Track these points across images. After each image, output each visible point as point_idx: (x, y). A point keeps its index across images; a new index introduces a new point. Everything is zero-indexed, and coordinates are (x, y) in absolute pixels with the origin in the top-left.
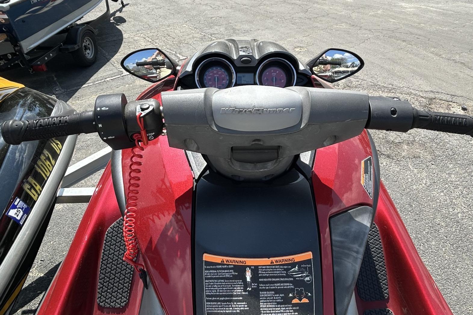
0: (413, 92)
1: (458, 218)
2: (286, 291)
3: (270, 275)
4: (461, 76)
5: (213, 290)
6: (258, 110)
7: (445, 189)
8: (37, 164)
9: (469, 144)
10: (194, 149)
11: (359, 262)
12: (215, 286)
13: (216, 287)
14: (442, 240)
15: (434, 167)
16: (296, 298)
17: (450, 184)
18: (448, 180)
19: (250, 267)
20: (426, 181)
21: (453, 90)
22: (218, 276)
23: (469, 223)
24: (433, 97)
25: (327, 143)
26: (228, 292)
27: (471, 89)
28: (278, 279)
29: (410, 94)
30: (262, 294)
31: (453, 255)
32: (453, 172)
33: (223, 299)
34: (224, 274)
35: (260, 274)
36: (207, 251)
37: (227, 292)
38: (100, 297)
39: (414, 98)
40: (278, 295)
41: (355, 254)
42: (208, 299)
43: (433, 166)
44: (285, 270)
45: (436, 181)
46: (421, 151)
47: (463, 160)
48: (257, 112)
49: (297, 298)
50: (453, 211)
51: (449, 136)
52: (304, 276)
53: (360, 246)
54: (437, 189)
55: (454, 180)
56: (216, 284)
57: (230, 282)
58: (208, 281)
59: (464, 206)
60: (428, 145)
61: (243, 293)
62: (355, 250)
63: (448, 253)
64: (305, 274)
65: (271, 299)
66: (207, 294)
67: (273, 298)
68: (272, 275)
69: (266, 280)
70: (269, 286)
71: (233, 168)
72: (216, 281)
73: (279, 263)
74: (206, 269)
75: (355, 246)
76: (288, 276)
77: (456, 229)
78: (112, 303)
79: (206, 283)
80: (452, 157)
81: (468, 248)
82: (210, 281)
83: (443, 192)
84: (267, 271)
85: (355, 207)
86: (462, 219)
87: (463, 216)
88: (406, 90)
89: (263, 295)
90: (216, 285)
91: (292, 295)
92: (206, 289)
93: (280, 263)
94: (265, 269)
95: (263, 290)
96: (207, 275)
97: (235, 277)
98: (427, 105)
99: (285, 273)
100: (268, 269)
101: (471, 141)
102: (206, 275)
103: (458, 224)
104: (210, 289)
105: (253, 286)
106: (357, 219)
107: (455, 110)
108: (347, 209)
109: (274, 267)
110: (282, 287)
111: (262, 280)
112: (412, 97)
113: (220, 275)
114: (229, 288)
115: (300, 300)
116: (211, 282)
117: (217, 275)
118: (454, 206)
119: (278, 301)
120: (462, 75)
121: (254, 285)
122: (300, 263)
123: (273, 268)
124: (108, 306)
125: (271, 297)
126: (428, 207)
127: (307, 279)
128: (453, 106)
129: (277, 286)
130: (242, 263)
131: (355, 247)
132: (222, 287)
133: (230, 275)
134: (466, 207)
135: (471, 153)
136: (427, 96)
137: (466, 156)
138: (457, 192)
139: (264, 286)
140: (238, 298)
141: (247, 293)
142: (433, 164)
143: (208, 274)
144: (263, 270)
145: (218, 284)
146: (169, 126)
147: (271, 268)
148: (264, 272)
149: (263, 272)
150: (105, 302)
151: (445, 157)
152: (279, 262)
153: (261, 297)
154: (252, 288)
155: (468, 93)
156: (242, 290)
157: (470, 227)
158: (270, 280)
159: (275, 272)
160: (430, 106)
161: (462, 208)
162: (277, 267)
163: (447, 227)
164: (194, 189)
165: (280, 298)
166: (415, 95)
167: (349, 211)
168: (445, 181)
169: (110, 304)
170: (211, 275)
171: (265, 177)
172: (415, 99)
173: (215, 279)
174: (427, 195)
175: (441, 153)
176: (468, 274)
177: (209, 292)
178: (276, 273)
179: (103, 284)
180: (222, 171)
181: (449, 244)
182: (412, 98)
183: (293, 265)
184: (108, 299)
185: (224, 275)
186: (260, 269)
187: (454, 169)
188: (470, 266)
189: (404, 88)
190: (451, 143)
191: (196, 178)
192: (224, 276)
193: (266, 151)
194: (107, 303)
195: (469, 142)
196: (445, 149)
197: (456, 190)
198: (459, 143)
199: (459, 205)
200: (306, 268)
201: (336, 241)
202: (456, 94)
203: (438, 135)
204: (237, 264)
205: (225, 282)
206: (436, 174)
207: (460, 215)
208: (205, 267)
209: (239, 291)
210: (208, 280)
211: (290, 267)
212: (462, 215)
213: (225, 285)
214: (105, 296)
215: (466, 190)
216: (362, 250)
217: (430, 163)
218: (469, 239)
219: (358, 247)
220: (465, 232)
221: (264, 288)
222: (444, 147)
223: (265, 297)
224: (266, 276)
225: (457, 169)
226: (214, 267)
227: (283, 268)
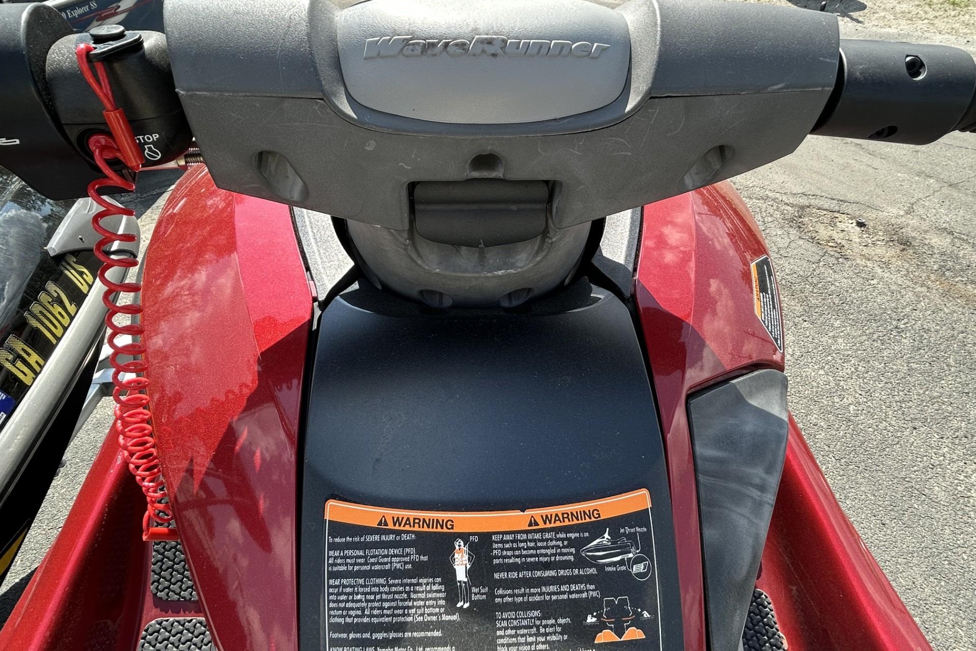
0: (770, 194)
1: (850, 413)
2: (577, 609)
3: (529, 560)
4: (855, 167)
5: (352, 609)
6: (490, 42)
7: (826, 364)
8: (29, 310)
9: (869, 285)
10: (296, 195)
11: (767, 513)
12: (359, 597)
13: (360, 601)
14: (822, 453)
15: (807, 326)
16: (607, 628)
17: (836, 354)
18: (833, 348)
19: (465, 537)
20: (794, 350)
21: (841, 191)
22: (368, 568)
23: (869, 422)
24: (807, 204)
25: (694, 181)
26: (399, 615)
27: (872, 189)
28: (552, 573)
29: (765, 198)
30: (503, 619)
31: (839, 478)
32: (841, 334)
33: (380, 636)
34: (386, 560)
35: (497, 557)
36: (336, 493)
37: (393, 615)
38: (158, 581)
39: (772, 206)
40: (552, 621)
41: (755, 493)
42: (335, 636)
43: (805, 323)
44: (571, 543)
45: (810, 350)
46: (784, 297)
47: (859, 312)
48: (486, 47)
49: (611, 629)
50: (841, 401)
51: (835, 272)
52: (629, 559)
53: (769, 470)
54: (812, 364)
55: (842, 347)
56: (361, 590)
57: (405, 585)
58: (337, 583)
59: (860, 393)
60: (797, 287)
61: (446, 618)
62: (757, 481)
63: (831, 474)
64: (631, 555)
65: (530, 635)
66: (333, 620)
67: (538, 630)
68: (532, 559)
69: (514, 575)
70: (523, 595)
71: (420, 266)
72: (361, 581)
73: (552, 525)
74: (333, 547)
75: (755, 471)
76: (580, 562)
77: (846, 431)
78: (185, 591)
79: (332, 587)
80: (839, 308)
81: (867, 465)
82: (345, 581)
83: (823, 368)
84: (519, 549)
85: (744, 372)
86: (857, 414)
87: (858, 410)
88: (759, 191)
89: (505, 624)
90: (363, 594)
91: (594, 620)
92: (331, 605)
93: (558, 524)
94: (512, 542)
95: (505, 607)
96: (336, 565)
97: (419, 570)
98: (795, 219)
99: (571, 554)
100: (521, 541)
101: (873, 279)
102: (332, 565)
103: (849, 424)
104: (342, 605)
105: (476, 594)
106: (754, 402)
107: (844, 227)
108: (726, 377)
109: (538, 536)
110: (565, 597)
111: (503, 575)
112: (769, 203)
113: (373, 564)
114: (400, 604)
115: (620, 632)
116: (345, 587)
117: (366, 564)
118: (841, 392)
119: (554, 638)
120: (857, 165)
121: (479, 593)
122: (615, 524)
123: (535, 541)
124: (176, 597)
125: (531, 627)
126: (798, 395)
127: (639, 568)
128: (840, 219)
129: (548, 594)
130: (442, 528)
131: (757, 473)
132: (378, 601)
133: (406, 563)
134: (863, 393)
135: (872, 300)
136: (795, 203)
137: (864, 305)
138: (848, 369)
139: (510, 596)
140: (429, 634)
141: (455, 617)
142: (805, 321)
143: (339, 561)
144: (507, 546)
145: (368, 590)
146: (191, 96)
147: (531, 541)
148: (509, 553)
149: (505, 553)
150: (169, 589)
151: (826, 307)
152: (555, 521)
153: (500, 629)
154: (471, 601)
155: (867, 197)
156: (440, 606)
157: (870, 429)
158: (528, 574)
159: (543, 551)
160: (800, 220)
161: (857, 395)
162: (548, 536)
163: (829, 430)
164: (315, 327)
165: (559, 629)
166: (774, 200)
167: (734, 381)
168: (827, 350)
169: (179, 594)
170: (346, 564)
171: (510, 296)
172: (775, 208)
173: (359, 574)
174: (795, 374)
175: (820, 301)
176: (867, 510)
177: (339, 616)
178: (546, 555)
179: (163, 554)
180: (395, 284)
181: (833, 458)
182: (768, 207)
183: (596, 528)
184: (174, 584)
185: (386, 563)
186: (497, 542)
187: (844, 329)
188: (869, 495)
189: (755, 188)
190: (838, 284)
191: (322, 297)
192: (387, 567)
193: (514, 207)
194: (173, 591)
195: (869, 281)
196: (827, 295)
197: (845, 365)
198: (851, 283)
199: (851, 390)
200: (632, 536)
201: (706, 459)
202: (847, 199)
203: (814, 270)
204: (426, 529)
205: (390, 586)
206: (811, 337)
207: (852, 408)
208: (331, 540)
209: (432, 610)
210: (336, 578)
211: (587, 534)
212: (856, 408)
213: (390, 593)
214: (168, 577)
215: (864, 365)
216: (774, 481)
217: (800, 319)
218: (868, 449)
219: (764, 475)
220: (861, 438)
221: (510, 600)
222: (826, 291)
223: (512, 628)
224: (515, 564)
225: (848, 328)
226: (357, 539)
227: (566, 539)
